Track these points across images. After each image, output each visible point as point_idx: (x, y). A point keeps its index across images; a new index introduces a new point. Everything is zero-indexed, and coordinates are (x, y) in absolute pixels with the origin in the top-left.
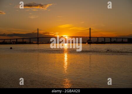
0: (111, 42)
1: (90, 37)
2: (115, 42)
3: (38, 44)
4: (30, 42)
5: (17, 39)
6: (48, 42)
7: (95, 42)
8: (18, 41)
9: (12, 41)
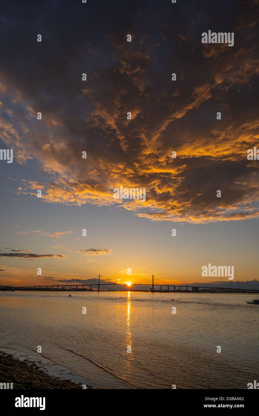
0: (175, 291)
1: (153, 285)
2: (179, 291)
3: (99, 291)
4: (91, 289)
5: (77, 286)
6: (109, 289)
7: (158, 290)
8: (78, 287)
9: (72, 287)
